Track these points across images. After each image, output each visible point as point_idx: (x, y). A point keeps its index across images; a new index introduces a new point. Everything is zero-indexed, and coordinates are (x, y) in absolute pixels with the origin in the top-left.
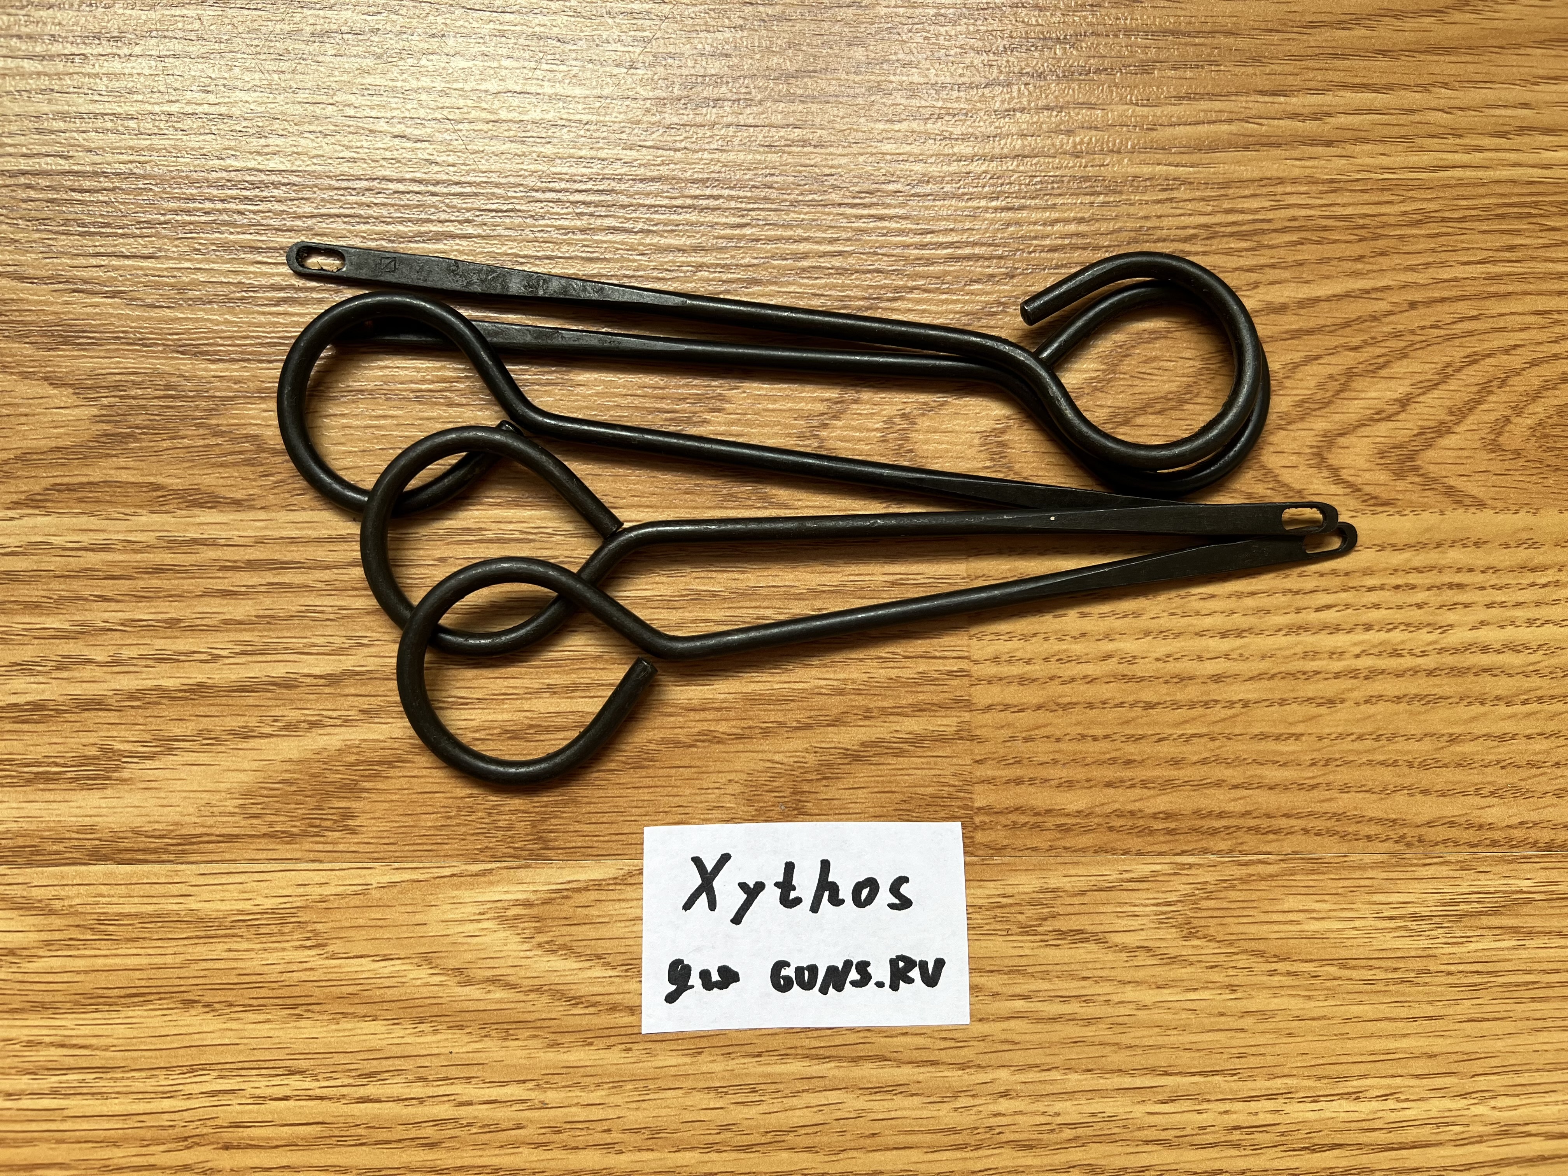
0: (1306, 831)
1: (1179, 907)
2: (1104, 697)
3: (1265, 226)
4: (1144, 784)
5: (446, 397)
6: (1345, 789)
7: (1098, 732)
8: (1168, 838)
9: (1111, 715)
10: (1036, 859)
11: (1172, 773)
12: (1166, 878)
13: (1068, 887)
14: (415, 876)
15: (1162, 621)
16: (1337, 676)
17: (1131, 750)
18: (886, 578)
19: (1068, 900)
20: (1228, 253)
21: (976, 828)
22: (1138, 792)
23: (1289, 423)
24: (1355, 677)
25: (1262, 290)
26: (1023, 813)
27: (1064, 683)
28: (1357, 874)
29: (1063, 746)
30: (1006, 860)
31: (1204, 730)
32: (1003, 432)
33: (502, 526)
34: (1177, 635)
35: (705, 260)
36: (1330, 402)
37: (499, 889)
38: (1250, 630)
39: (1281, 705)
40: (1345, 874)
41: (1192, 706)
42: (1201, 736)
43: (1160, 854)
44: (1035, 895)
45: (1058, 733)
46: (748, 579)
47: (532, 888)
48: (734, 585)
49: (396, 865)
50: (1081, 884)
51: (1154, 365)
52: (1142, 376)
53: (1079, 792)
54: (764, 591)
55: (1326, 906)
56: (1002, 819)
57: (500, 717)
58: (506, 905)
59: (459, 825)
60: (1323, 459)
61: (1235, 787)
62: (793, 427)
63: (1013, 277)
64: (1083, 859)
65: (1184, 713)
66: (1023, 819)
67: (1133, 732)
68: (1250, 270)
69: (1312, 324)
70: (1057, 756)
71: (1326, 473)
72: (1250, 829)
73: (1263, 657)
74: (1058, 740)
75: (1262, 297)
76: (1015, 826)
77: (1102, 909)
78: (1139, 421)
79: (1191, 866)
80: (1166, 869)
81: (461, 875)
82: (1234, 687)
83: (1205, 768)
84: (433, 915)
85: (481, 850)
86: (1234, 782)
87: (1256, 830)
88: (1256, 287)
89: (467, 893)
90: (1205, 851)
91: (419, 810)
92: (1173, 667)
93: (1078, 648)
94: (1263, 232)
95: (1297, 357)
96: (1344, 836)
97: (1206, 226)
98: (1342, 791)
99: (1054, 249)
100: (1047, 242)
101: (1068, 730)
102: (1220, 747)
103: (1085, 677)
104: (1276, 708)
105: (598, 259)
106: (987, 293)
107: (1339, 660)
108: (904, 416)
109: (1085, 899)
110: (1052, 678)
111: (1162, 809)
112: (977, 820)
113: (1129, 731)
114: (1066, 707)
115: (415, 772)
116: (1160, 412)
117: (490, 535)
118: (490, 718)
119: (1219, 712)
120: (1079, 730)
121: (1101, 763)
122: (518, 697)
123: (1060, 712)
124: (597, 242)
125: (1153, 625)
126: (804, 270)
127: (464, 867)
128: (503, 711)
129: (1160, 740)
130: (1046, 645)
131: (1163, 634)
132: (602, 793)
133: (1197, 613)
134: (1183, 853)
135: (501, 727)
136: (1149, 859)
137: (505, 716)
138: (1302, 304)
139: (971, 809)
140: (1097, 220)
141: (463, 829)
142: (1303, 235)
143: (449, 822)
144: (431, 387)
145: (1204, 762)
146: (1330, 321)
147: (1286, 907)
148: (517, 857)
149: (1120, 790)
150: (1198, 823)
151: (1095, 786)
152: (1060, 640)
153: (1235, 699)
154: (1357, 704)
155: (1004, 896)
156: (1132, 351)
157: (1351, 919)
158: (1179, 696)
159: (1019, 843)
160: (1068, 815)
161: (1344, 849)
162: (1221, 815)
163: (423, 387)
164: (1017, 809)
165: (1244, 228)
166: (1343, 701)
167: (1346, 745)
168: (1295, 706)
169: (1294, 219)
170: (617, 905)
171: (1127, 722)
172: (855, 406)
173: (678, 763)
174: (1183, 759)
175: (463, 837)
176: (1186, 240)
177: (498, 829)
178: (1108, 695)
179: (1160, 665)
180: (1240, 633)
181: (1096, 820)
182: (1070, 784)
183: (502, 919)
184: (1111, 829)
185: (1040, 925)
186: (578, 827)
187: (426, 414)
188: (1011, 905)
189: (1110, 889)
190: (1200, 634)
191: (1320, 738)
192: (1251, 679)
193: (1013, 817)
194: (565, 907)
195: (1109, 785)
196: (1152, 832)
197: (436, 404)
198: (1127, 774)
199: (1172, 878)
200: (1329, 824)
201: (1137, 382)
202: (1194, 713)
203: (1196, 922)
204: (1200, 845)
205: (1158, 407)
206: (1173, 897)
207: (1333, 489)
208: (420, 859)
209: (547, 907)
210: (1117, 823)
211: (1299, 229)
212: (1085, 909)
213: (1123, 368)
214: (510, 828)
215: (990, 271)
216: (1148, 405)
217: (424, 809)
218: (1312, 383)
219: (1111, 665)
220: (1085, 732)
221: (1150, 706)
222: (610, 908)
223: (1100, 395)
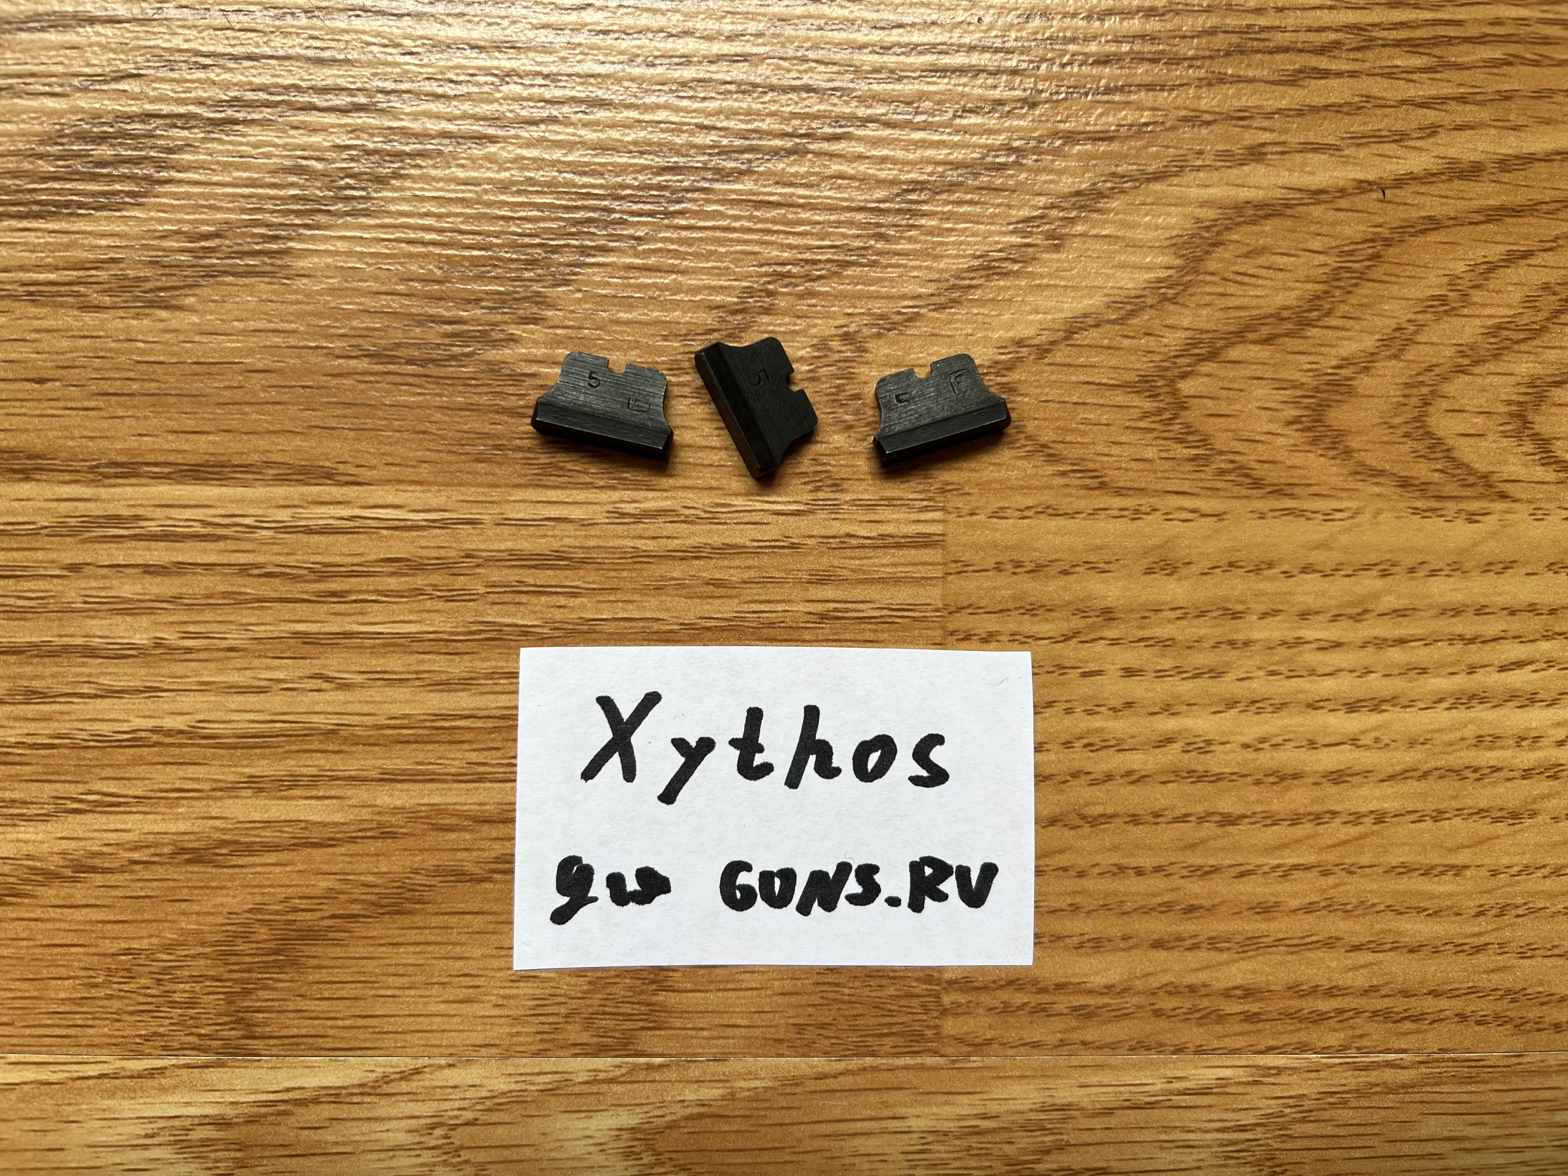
0: (1462, 1017)
1: (1258, 1133)
2: (1158, 806)
3: (1452, 32)
4: (1214, 944)
5: (78, 295)
6: (1527, 952)
7: (1147, 861)
8: (1247, 1027)
9: (1169, 834)
10: (1037, 1059)
11: (1260, 926)
12: (1241, 1089)
13: (1086, 1102)
14: (44, 1074)
15: (1255, 685)
16: (1527, 774)
17: (1196, 889)
18: (811, 607)
19: (1085, 1123)
20: (1390, 74)
21: (945, 1012)
22: (1204, 956)
23: (1476, 363)
24: (1554, 777)
25: (1443, 138)
26: (1021, 988)
27: (1094, 783)
28: (1535, 1083)
29: (1089, 884)
30: (991, 1061)
31: (1312, 859)
32: (1010, 367)
33: (175, 513)
34: (1279, 707)
35: (514, 64)
36: (1543, 330)
37: (177, 1098)
38: (1393, 700)
39: (1435, 820)
40: (1516, 1082)
41: (1295, 820)
42: (1306, 868)
43: (1234, 1051)
44: (1033, 1116)
45: (1081, 862)
46: (583, 607)
47: (229, 1098)
48: (558, 615)
49: (13, 1057)
50: (1107, 1097)
51: (1262, 260)
52: (1241, 279)
53: (1110, 957)
54: (610, 627)
55: (1485, 1131)
56: (987, 999)
57: (172, 827)
58: (187, 1123)
59: (109, 997)
60: (1526, 423)
61: (1356, 948)
62: (660, 351)
63: (1034, 105)
64: (1111, 1060)
65: (1283, 832)
66: (1019, 998)
67: (1199, 861)
68: (1425, 105)
69: (1520, 198)
70: (1078, 899)
71: (1528, 447)
72: (1375, 1013)
73: (1412, 744)
74: (1081, 874)
75: (1442, 151)
76: (1006, 1009)
77: (1137, 1136)
78: (1234, 353)
79: (1279, 1071)
80: (1241, 1075)
81: (115, 1076)
82: (1365, 791)
83: (1311, 918)
84: (74, 1135)
85: (146, 1038)
86: (1355, 940)
87: (1386, 1015)
88: (1433, 134)
89: (126, 1104)
90: (1302, 1048)
91: (45, 973)
92: (1269, 759)
93: (1119, 726)
94: (1449, 41)
95: (1494, 252)
96: (1520, 1026)
97: (1358, 28)
98: (1522, 956)
99: (1103, 61)
100: (1093, 48)
101: (1098, 859)
102: (1336, 886)
103: (1129, 773)
104: (1428, 824)
105: (334, 61)
106: (990, 132)
107: (1532, 748)
108: (847, 337)
109: (1112, 1121)
110: (1075, 775)
111: (1239, 981)
112: (946, 1000)
113: (1195, 859)
114: (1095, 821)
115: (38, 913)
116: (1267, 341)
117: (153, 527)
118: (156, 828)
119: (1337, 831)
120: (1116, 858)
121: (1147, 911)
122: (201, 795)
123: (1087, 829)
124: (333, 31)
125: (1240, 690)
126: (684, 84)
127: (119, 1064)
128: (177, 818)
129: (1242, 875)
130: (1068, 721)
131: (1256, 705)
132: (339, 952)
133: (1312, 672)
134: (1269, 1050)
135: (174, 843)
136: (1215, 1060)
137: (182, 827)
138: (1505, 164)
139: (939, 982)
140: (1177, 13)
141: (117, 1005)
142: (1513, 49)
143: (93, 992)
144: (52, 277)
145: (1309, 909)
146: (1548, 195)
147: (1424, 1133)
148: (205, 1050)
149: (1176, 953)
150: (1296, 1004)
151: (1136, 947)
152: (1091, 713)
153: (1363, 809)
154: (1556, 819)
155: (985, 1117)
156: (1227, 236)
157: (1520, 1150)
158: (1276, 806)
159: (1012, 1035)
160: (1091, 992)
161: (1519, 1042)
162: (1331, 992)
163: (41, 277)
164: (1011, 983)
165: (1419, 33)
166: (1533, 814)
167: (1534, 883)
168: (1457, 821)
169: (1498, 22)
170: (365, 1127)
171: (1192, 846)
172: (765, 319)
173: (462, 906)
174: (1277, 904)
175: (117, 1017)
176: (1321, 50)
177: (173, 1004)
178: (1164, 803)
179: (1249, 755)
180: (1377, 705)
181: (1135, 1000)
182: (1097, 944)
183: (182, 1145)
184: (1158, 1013)
185: (1038, 1161)
186: (302, 1004)
187: (45, 324)
188: (995, 1130)
189: (1150, 1106)
190: (1314, 706)
191: (1494, 873)
192: (1390, 778)
193: (1005, 995)
194: (283, 1129)
195: (1158, 944)
196: (1221, 1018)
197: (61, 305)
198: (1188, 927)
199: (1249, 1089)
200: (1500, 1006)
201: (1232, 288)
202: (1299, 831)
203: (1283, 1157)
204: (1295, 1038)
205: (1265, 331)
206: (1249, 1119)
207: (1539, 472)
208: (49, 1049)
209: (254, 1127)
210: (1167, 1004)
211: (1507, 39)
212: (1111, 1136)
213: (1212, 265)
214: (191, 1004)
215: (997, 94)
216: (1249, 327)
217: (54, 972)
218: (1516, 296)
219: (1172, 754)
220: (1125, 862)
221: (1229, 820)
222: (354, 1131)
223: (1172, 307)
